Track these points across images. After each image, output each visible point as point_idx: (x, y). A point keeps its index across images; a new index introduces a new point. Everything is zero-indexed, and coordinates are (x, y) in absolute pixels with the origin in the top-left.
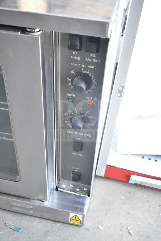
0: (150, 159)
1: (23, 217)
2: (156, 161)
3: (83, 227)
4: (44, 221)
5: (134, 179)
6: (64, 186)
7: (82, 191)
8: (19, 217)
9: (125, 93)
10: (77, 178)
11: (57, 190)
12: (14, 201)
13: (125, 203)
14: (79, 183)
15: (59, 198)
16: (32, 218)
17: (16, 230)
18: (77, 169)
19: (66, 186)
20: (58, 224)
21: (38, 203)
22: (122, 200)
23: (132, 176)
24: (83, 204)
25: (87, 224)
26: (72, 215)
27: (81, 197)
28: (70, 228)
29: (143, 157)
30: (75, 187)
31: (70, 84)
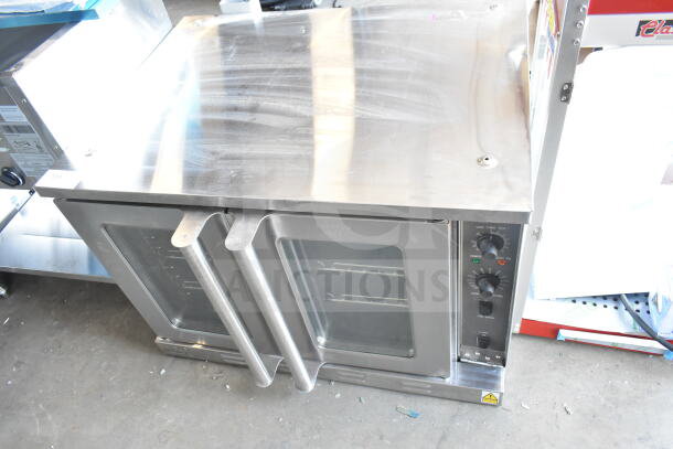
0: (584, 303)
1: (419, 399)
2: (595, 305)
3: (499, 408)
4: (447, 402)
5: (564, 334)
6: (467, 355)
7: (493, 360)
8: (413, 398)
9: (544, 234)
10: (484, 343)
11: (459, 360)
12: (406, 381)
13: (555, 369)
14: (489, 350)
15: (463, 372)
16: (430, 399)
17: (413, 416)
18: (485, 334)
19: (471, 355)
20: (466, 405)
21: (439, 381)
22: (549, 365)
23: (561, 331)
24: (496, 378)
25: (506, 403)
26: (484, 393)
27: (493, 368)
28: (484, 409)
29: (574, 301)
30: (483, 355)
31: (475, 246)
